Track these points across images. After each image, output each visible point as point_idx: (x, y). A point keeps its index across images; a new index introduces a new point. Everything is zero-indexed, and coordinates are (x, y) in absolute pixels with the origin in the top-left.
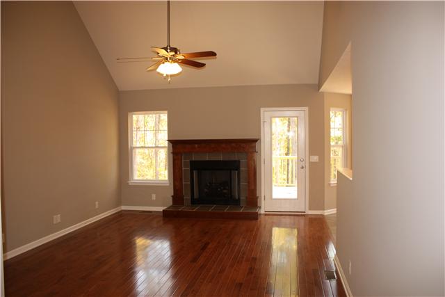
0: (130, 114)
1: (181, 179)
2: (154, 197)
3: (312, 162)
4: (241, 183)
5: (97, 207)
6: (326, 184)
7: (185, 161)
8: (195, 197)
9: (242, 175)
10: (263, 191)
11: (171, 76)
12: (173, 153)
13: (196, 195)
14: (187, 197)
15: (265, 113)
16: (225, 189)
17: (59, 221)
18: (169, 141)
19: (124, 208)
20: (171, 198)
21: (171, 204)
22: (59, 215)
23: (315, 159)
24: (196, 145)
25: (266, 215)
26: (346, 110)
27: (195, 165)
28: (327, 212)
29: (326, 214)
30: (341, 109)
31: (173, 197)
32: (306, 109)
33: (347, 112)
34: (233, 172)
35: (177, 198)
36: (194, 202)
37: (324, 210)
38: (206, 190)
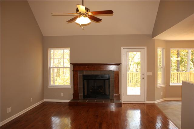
0: (49, 49)
1: (78, 85)
2: (62, 94)
3: (148, 76)
4: (111, 87)
5: (31, 101)
6: (155, 87)
7: (80, 75)
8: (85, 95)
9: (111, 83)
10: (122, 91)
11: (85, 25)
12: (74, 71)
13: (86, 94)
14: (81, 94)
15: (124, 50)
16: (101, 90)
17: (10, 111)
18: (71, 64)
19: (45, 100)
20: (72, 95)
21: (72, 98)
22: (10, 108)
23: (150, 74)
24: (86, 67)
25: (124, 104)
26: (164, 48)
27: (85, 77)
28: (156, 102)
29: (155, 103)
30: (161, 48)
31: (74, 94)
32: (146, 48)
33: (165, 50)
34: (106, 81)
35: (76, 95)
36: (85, 97)
37: (154, 101)
38: (91, 91)
